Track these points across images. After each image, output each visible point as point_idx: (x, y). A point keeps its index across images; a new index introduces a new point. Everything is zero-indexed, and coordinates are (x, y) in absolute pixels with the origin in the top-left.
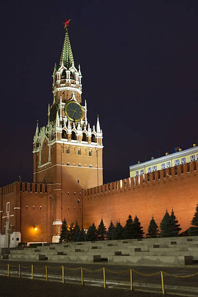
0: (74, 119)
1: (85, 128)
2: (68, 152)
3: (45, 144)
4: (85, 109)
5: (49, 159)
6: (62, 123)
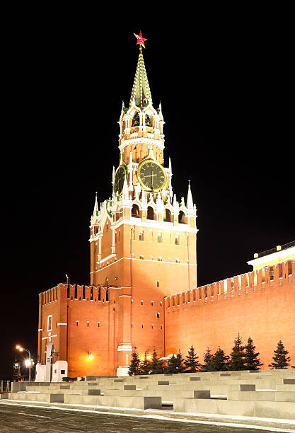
0: (152, 188)
1: (169, 201)
2: (141, 238)
3: (107, 227)
5: (113, 249)
6: (133, 194)
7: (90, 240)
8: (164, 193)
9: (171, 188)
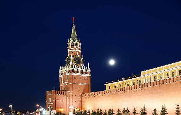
0: (78, 64)
1: (83, 68)
2: (75, 78)
3: (65, 74)
4: (82, 59)
5: (67, 80)
6: (72, 66)
7: (59, 77)
8: (81, 65)
9: (83, 64)
